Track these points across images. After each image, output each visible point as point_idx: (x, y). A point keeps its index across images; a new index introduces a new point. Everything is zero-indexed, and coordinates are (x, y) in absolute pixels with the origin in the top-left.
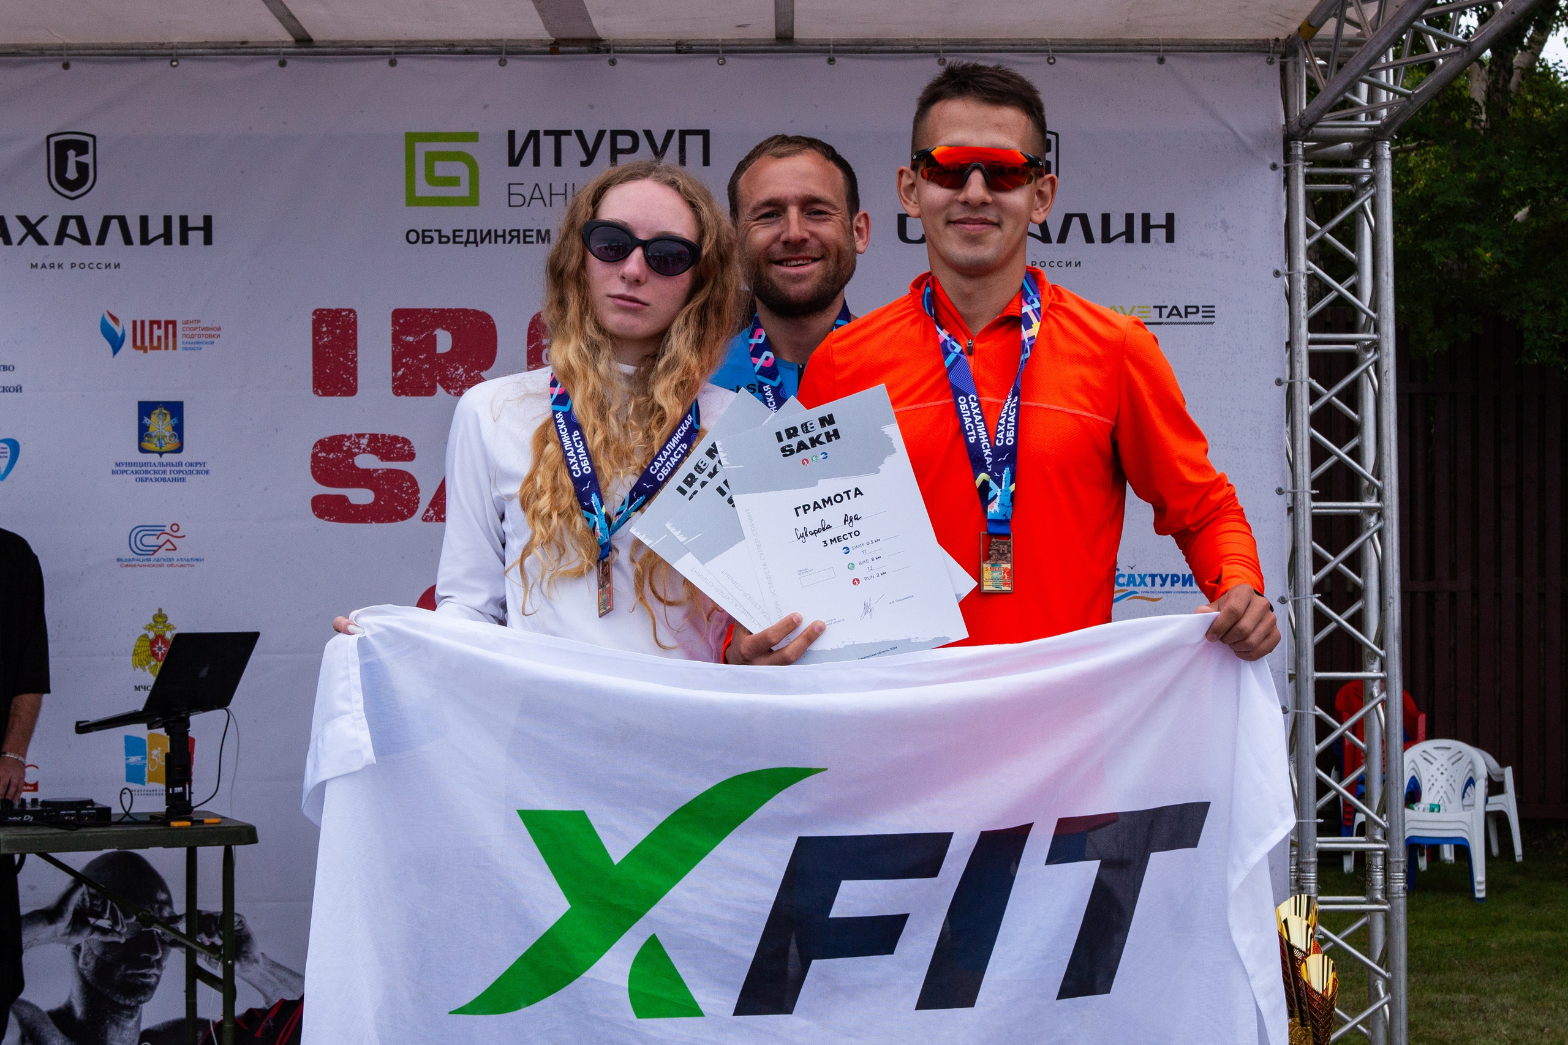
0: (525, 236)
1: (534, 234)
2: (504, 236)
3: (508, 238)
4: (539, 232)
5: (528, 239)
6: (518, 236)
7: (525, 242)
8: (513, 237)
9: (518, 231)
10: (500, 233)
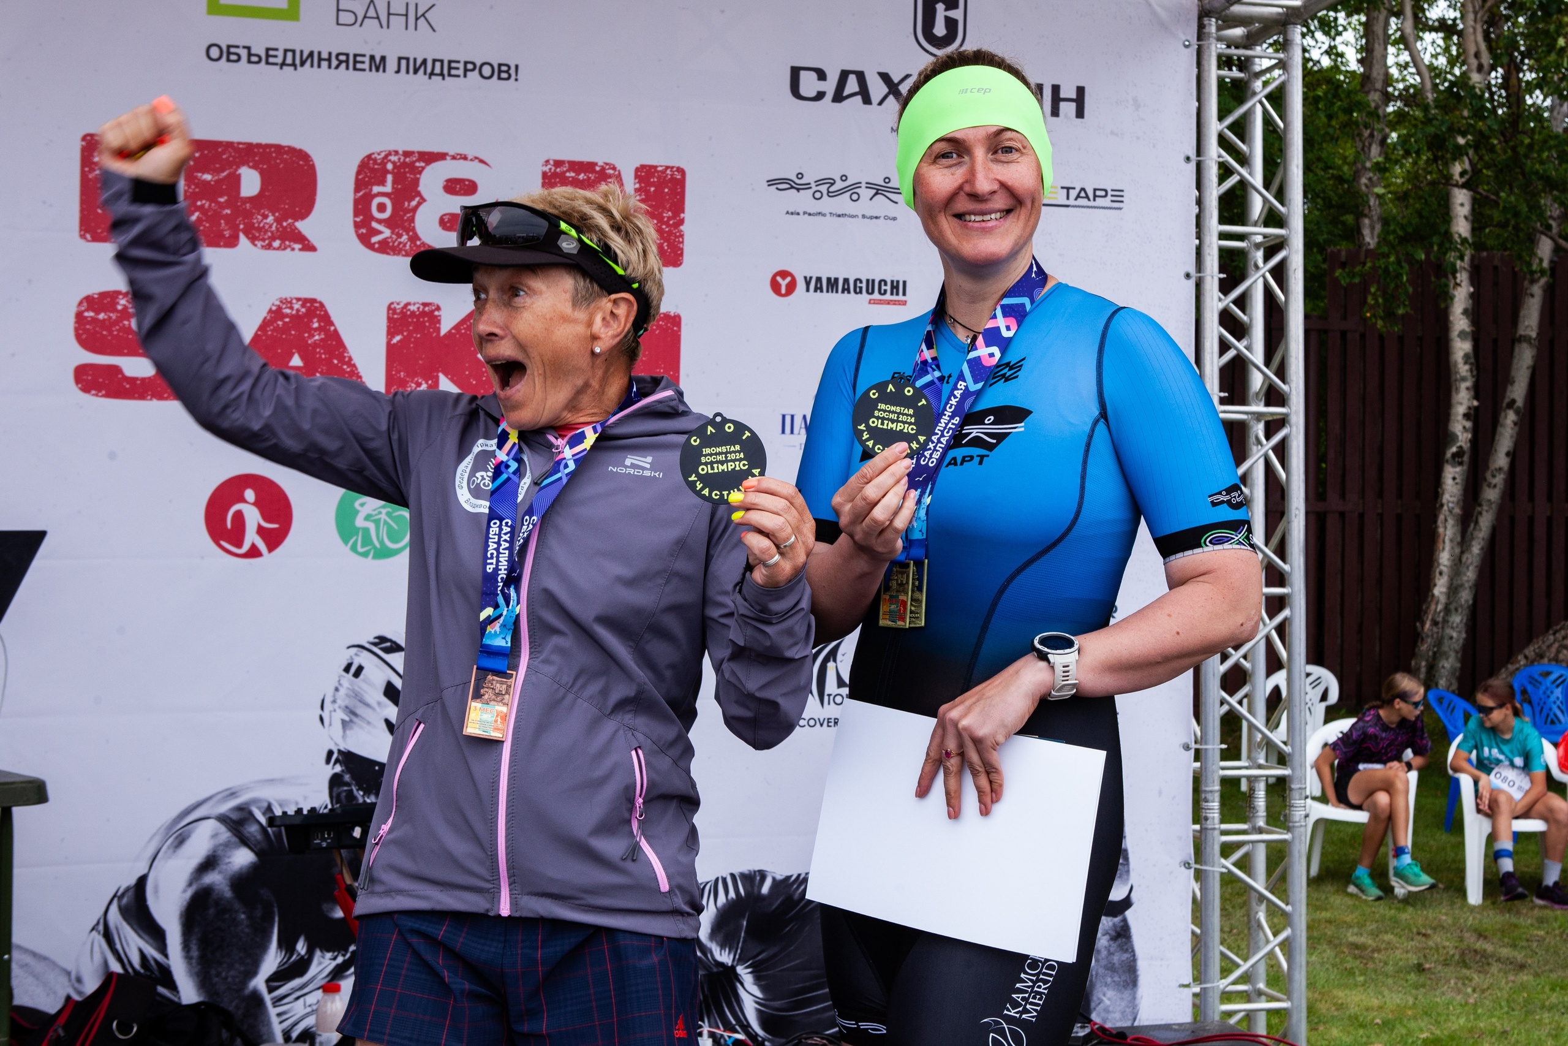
0: (355, 62)
1: (367, 59)
2: (329, 60)
3: (334, 63)
4: (372, 58)
5: (359, 66)
6: (347, 62)
7: (355, 69)
8: (341, 62)
9: (347, 55)
10: (325, 55)
